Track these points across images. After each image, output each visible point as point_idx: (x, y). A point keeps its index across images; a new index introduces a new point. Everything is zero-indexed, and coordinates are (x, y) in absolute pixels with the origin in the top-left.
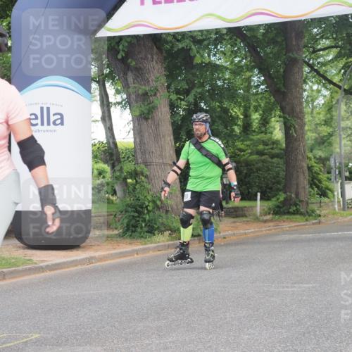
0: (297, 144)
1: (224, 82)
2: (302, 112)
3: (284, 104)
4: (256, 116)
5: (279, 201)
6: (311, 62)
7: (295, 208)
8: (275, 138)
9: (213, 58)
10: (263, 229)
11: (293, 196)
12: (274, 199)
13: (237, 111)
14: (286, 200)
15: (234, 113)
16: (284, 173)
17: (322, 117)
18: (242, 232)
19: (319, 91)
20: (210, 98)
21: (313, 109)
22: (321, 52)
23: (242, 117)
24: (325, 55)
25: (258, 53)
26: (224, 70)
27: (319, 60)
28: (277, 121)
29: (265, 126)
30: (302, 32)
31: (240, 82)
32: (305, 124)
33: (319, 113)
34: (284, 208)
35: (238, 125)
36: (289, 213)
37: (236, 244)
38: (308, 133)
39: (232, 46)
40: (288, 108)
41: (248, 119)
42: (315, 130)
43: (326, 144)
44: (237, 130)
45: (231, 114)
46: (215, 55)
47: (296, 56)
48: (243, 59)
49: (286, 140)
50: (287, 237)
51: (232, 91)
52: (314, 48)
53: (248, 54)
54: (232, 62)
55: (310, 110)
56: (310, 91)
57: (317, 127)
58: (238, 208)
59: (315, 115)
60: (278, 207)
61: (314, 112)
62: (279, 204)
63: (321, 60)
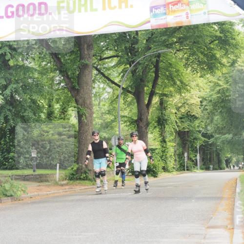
0: (87, 127)
1: (33, 80)
2: (91, 104)
3: (78, 97)
4: (57, 107)
5: (73, 170)
6: (99, 67)
7: (85, 176)
8: (72, 123)
9: (25, 62)
10: (61, 191)
11: (84, 166)
12: (70, 168)
13: (43, 102)
14: (78, 169)
15: (41, 104)
16: (78, 149)
17: (106, 108)
18: (45, 193)
19: (104, 89)
20: (23, 92)
21: (99, 102)
22: (106, 60)
23: (47, 107)
24: (109, 62)
25: (59, 59)
26: (34, 71)
27: (104, 66)
28: (73, 110)
29: (64, 114)
30: (92, 45)
31: (46, 80)
32: (93, 113)
33: (104, 105)
34: (77, 176)
35: (44, 113)
36: (80, 179)
37: (40, 202)
38: (96, 119)
39: (40, 53)
40: (81, 101)
41: (51, 108)
42: (101, 118)
43: (109, 128)
44: (43, 116)
45: (39, 104)
46: (27, 60)
47: (87, 62)
48: (48, 63)
49: (79, 125)
50: (78, 197)
51: (40, 87)
52: (101, 57)
53: (52, 60)
54: (40, 66)
55: (97, 103)
56: (97, 89)
57: (102, 116)
58: (42, 175)
59: (101, 106)
60: (73, 174)
61: (101, 104)
62: (72, 172)
63: (106, 66)
